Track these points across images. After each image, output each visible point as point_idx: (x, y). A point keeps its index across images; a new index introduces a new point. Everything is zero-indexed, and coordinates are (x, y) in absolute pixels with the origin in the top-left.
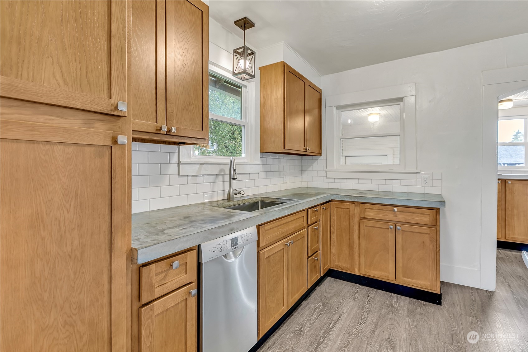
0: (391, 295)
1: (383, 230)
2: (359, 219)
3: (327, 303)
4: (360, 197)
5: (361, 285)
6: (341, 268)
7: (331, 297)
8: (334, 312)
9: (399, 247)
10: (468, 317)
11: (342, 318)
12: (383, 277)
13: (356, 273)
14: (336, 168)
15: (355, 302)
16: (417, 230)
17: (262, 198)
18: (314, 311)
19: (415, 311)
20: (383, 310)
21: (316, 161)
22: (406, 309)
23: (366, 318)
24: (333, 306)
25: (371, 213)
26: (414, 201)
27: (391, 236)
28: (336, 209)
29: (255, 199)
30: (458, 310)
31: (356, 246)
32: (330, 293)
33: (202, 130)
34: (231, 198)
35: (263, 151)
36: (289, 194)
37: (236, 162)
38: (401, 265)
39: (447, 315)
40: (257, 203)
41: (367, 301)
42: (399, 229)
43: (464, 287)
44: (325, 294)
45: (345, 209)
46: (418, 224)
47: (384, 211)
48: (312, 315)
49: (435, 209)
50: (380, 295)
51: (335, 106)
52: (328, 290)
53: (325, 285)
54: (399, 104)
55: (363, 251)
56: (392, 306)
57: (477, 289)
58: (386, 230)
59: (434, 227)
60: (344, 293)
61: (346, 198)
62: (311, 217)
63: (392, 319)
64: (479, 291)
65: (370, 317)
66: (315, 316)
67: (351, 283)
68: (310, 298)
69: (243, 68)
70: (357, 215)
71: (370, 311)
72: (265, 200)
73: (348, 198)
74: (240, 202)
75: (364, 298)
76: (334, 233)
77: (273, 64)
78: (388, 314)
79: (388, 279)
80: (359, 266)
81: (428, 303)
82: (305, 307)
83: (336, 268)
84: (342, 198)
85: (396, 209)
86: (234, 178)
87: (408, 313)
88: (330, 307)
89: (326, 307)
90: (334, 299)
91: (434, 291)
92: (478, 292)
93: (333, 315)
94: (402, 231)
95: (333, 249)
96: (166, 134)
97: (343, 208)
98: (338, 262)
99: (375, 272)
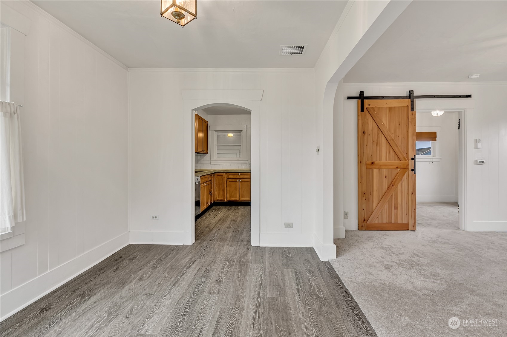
1: (235, 182)
4: (227, 171)
9: (240, 188)
12: (235, 200)
14: (215, 159)
21: (205, 156)
25: (231, 176)
27: (238, 184)
28: (217, 176)
31: (226, 190)
38: (241, 193)
42: (240, 181)
45: (221, 176)
47: (235, 175)
51: (214, 130)
55: (228, 191)
70: (226, 177)
73: (222, 171)
76: (216, 185)
79: (237, 200)
80: (226, 197)
84: (220, 171)
85: (239, 174)
94: (242, 181)
95: (216, 193)
98: (218, 198)
99: (232, 199)
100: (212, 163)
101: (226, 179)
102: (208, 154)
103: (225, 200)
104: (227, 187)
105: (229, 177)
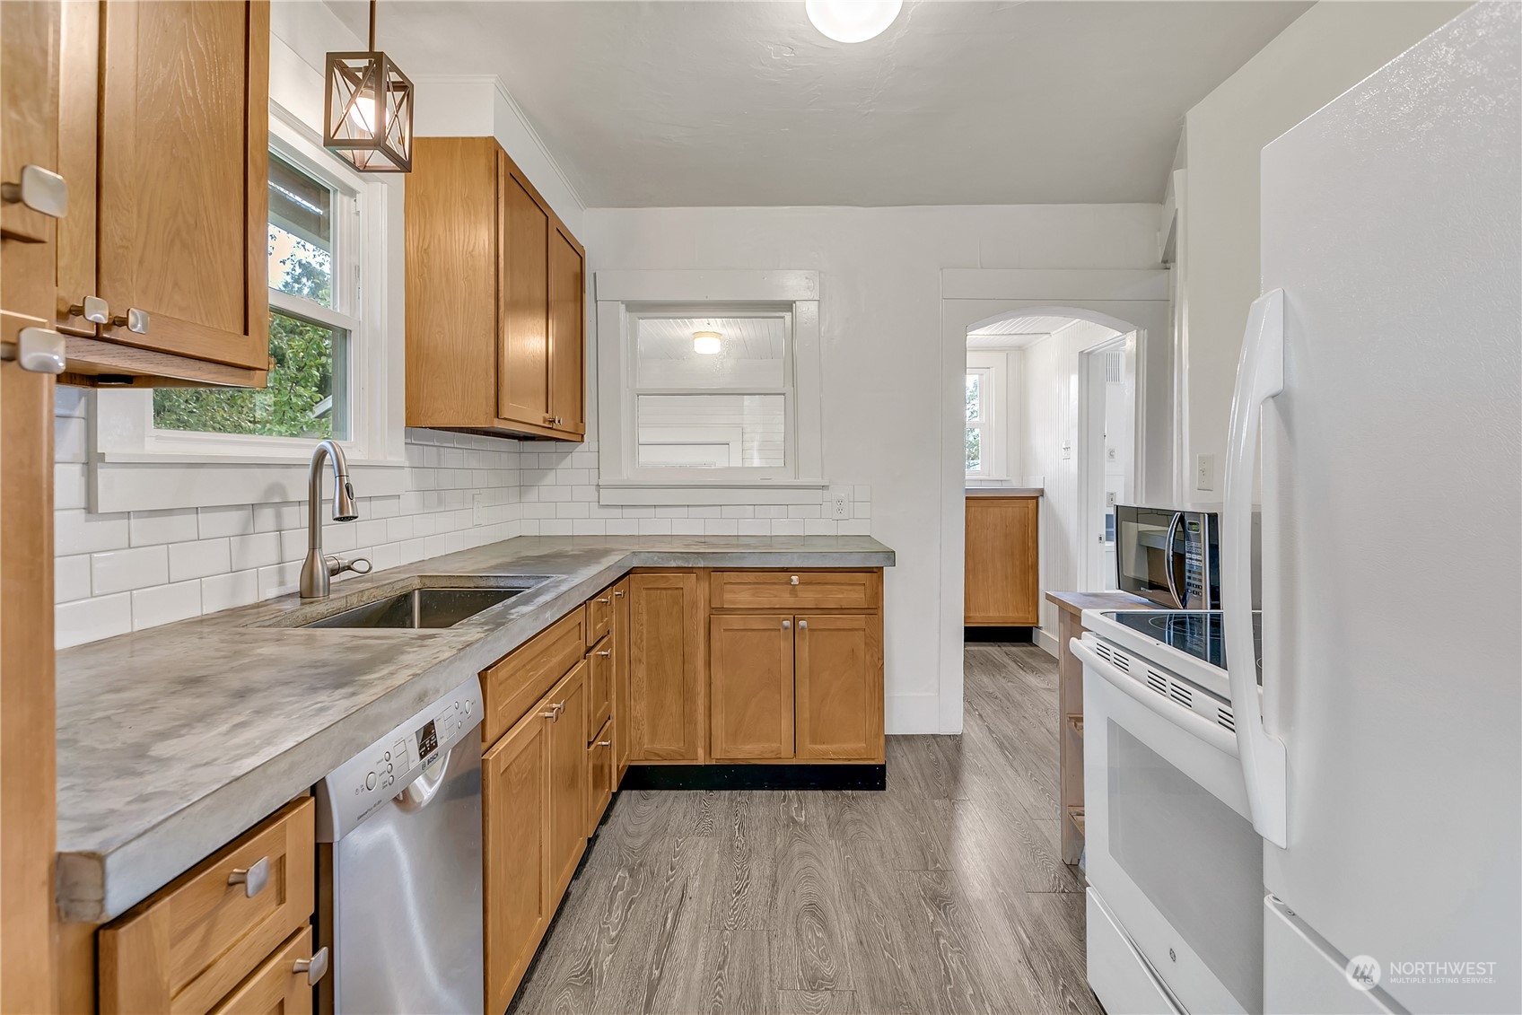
0: (785, 797)
1: (767, 633)
2: (707, 615)
3: (640, 865)
4: (711, 555)
5: (711, 789)
6: (659, 756)
7: (647, 844)
8: (666, 884)
9: (803, 669)
10: (936, 801)
11: (690, 892)
12: (766, 756)
13: (701, 759)
14: (626, 478)
15: (710, 839)
16: (840, 625)
17: (425, 580)
18: (612, 901)
19: (842, 820)
20: (778, 839)
21: (566, 457)
22: (823, 820)
23: (747, 873)
24: (659, 868)
25: (740, 596)
26: (835, 555)
27: (785, 646)
28: (644, 592)
29: (401, 584)
30: (916, 790)
31: (701, 688)
32: (639, 835)
33: (246, 332)
34: (318, 590)
35: (415, 423)
36: (508, 560)
37: (350, 460)
38: (807, 715)
39: (901, 808)
40: (406, 598)
41: (737, 827)
42: (803, 628)
43: (912, 737)
44: (628, 841)
45: (670, 592)
46: (841, 610)
47: (768, 587)
48: (610, 914)
49: (875, 570)
50: (761, 803)
51: (623, 302)
52: (631, 829)
53: (619, 816)
54: (783, 317)
55: (718, 697)
56: (794, 822)
57: (934, 736)
58: (773, 633)
59: (872, 611)
60: (675, 823)
61: (674, 561)
62: (595, 625)
63: (802, 854)
64: (938, 739)
65: (754, 865)
66: (617, 913)
67: (686, 792)
68: (587, 865)
69: (373, 130)
70: (702, 604)
71: (750, 850)
72: (437, 585)
73: (679, 558)
74: (354, 600)
75: (728, 823)
76: (640, 661)
77: (458, 138)
78: (791, 844)
79: (778, 756)
80: (708, 740)
81: (859, 793)
82: (580, 898)
83: (646, 760)
84: (663, 559)
85: (795, 578)
86: (346, 515)
87: (829, 827)
88: (652, 873)
89: (642, 876)
90: (656, 847)
91: (873, 759)
92: (937, 743)
93: (665, 894)
94: (811, 630)
95: (638, 707)
96: (97, 338)
97: (665, 589)
98: (652, 741)
99: (748, 747)
100: (608, 496)
101: (701, 615)
102: (581, 447)
103: (701, 752)
104: (708, 664)
105: (727, 596)
